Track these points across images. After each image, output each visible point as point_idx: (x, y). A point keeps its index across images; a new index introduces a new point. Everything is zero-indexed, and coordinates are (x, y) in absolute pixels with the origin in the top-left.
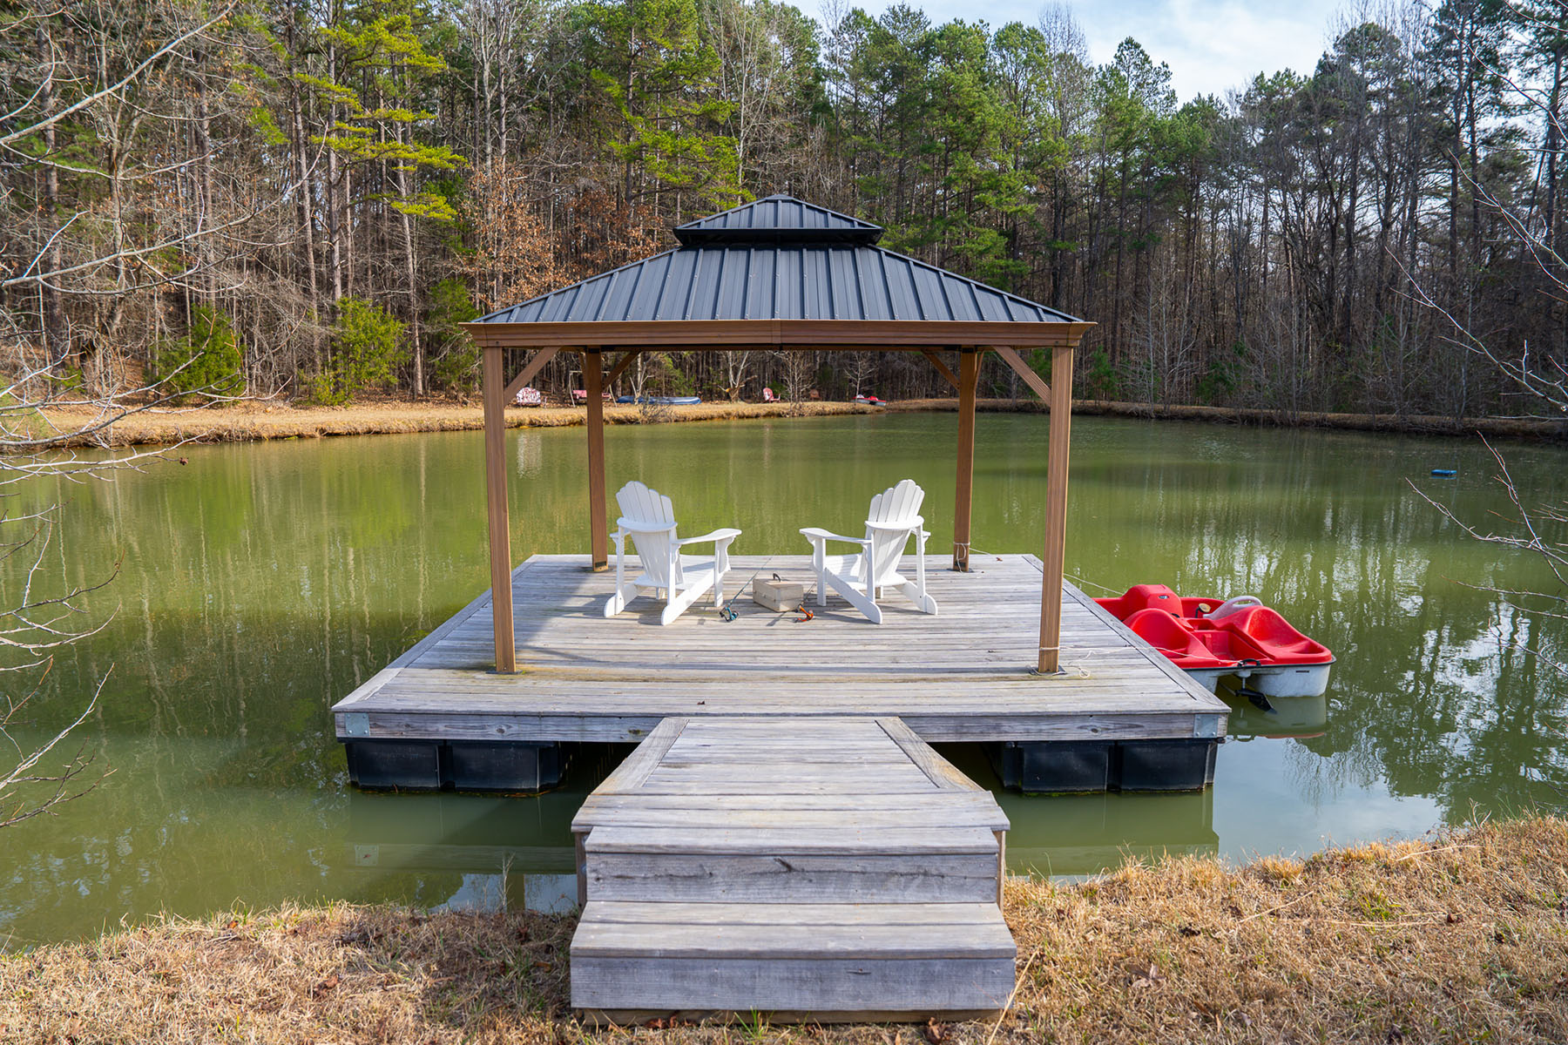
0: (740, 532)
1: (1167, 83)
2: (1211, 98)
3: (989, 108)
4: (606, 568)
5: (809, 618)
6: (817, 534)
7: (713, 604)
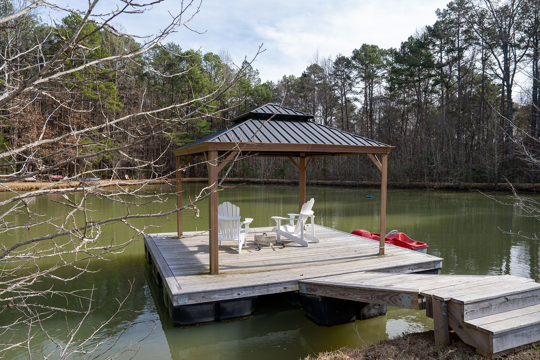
0: (252, 220)
1: (258, 76)
2: (271, 82)
3: (204, 80)
6: (278, 218)
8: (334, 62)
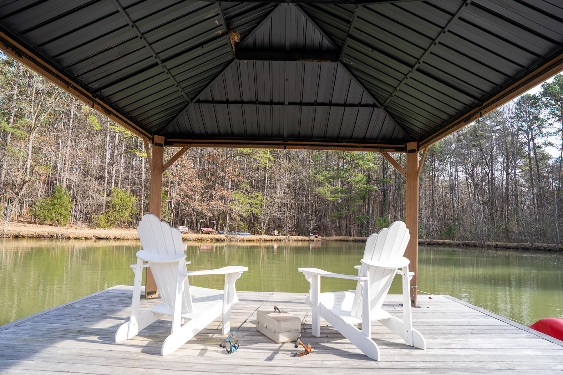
0: (246, 269)
4: (156, 296)
5: (307, 352)
6: (313, 272)
7: (219, 331)
8: (515, 102)
